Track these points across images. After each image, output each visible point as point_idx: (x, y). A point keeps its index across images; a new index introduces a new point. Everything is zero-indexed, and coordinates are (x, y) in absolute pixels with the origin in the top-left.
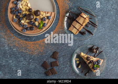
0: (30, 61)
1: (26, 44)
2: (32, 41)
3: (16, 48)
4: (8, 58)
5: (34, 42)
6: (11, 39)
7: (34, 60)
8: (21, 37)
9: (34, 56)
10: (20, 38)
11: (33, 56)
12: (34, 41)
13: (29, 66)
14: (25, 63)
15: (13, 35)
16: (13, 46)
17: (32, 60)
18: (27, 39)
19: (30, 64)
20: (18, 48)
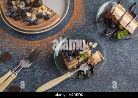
0: (36, 66)
1: (29, 44)
2: (36, 40)
3: (14, 50)
4: (2, 66)
5: (39, 41)
6: (5, 40)
7: (41, 65)
8: (20, 36)
9: (41, 60)
10: (19, 38)
11: (39, 60)
12: (40, 39)
13: (34, 73)
14: (27, 71)
15: (8, 35)
16: (9, 49)
17: (37, 65)
18: (29, 38)
19: (35, 71)
20: (17, 51)
